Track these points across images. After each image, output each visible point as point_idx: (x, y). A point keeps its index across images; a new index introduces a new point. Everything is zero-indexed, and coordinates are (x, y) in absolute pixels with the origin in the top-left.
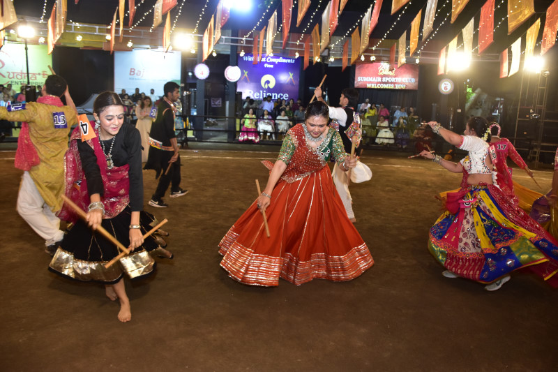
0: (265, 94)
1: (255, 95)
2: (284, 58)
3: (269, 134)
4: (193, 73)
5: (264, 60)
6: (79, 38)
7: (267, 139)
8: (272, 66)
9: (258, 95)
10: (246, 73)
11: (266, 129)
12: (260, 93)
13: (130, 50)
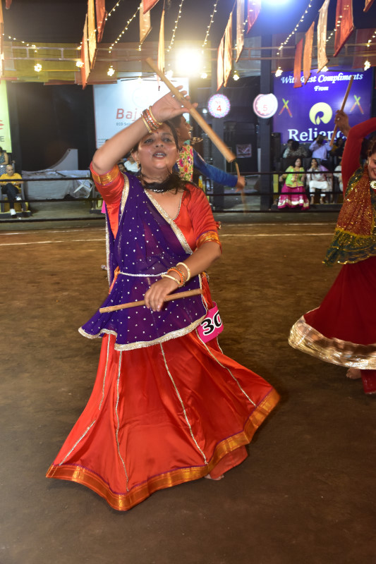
0: (316, 133)
1: (301, 136)
2: (345, 74)
3: (323, 195)
4: (207, 109)
5: (313, 80)
6: (38, 68)
7: (322, 203)
8: (326, 88)
9: (306, 135)
10: (286, 103)
11: (319, 187)
12: (308, 132)
13: (113, 81)
